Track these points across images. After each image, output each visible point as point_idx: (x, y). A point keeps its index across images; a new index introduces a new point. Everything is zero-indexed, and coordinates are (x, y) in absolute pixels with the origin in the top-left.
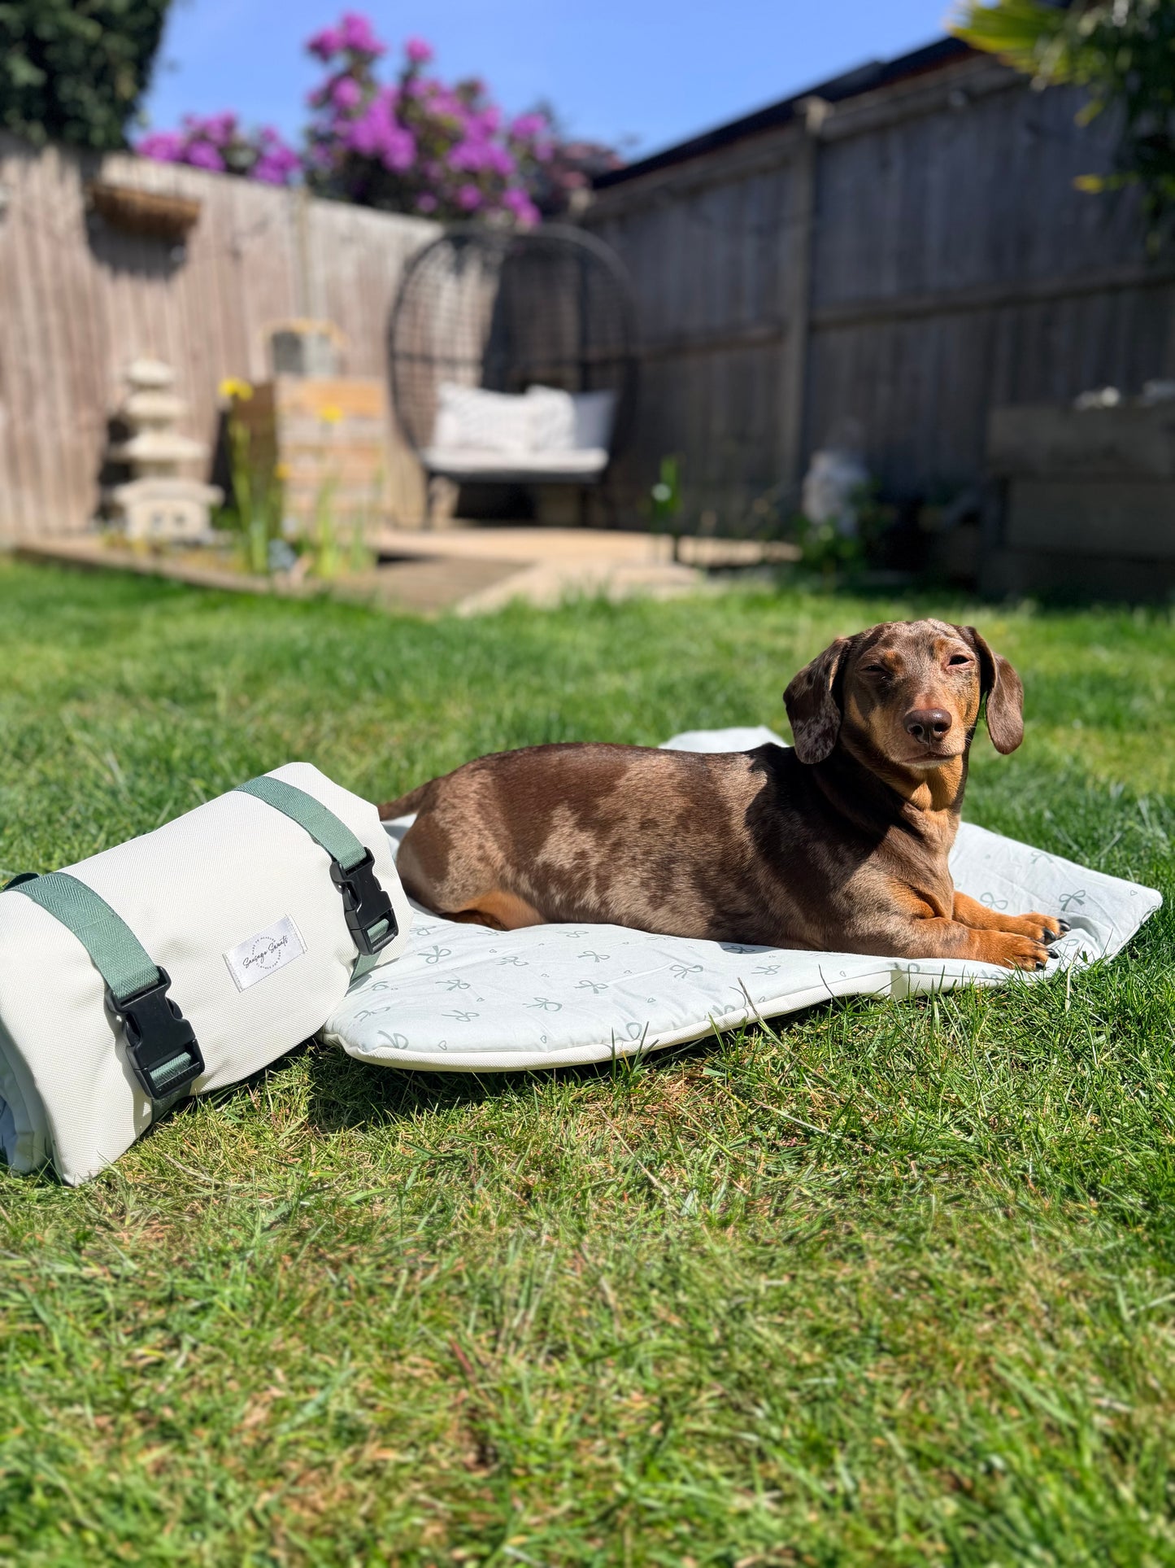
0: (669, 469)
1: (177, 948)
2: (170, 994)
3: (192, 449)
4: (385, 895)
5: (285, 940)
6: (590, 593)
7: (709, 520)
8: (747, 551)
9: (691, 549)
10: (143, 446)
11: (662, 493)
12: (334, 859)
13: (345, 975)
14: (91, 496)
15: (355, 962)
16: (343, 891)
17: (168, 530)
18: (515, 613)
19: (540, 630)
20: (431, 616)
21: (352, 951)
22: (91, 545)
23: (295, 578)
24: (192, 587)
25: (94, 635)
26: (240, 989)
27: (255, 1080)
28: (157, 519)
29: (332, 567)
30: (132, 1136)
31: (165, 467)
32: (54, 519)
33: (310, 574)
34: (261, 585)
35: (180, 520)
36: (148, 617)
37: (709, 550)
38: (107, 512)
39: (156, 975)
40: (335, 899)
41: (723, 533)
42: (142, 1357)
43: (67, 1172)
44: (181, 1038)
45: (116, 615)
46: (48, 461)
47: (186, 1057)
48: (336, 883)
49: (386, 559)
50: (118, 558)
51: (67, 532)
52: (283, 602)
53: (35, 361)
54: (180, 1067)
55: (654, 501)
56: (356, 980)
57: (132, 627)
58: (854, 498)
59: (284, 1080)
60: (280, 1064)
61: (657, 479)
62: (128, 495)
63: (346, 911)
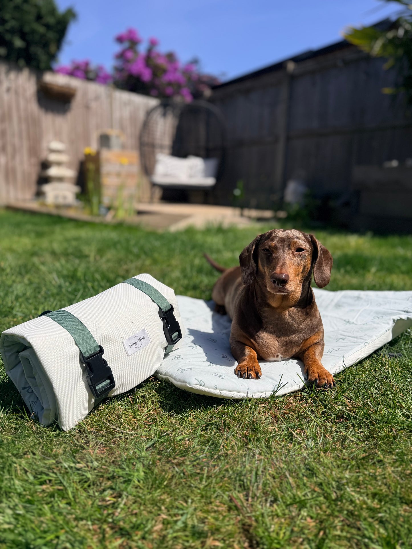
0: (240, 184)
1: (106, 338)
2: (104, 356)
3: (70, 173)
4: (177, 322)
5: (144, 338)
6: (216, 225)
7: (254, 202)
8: (268, 214)
9: (247, 212)
10: (53, 172)
11: (237, 192)
12: (160, 308)
13: (163, 353)
14: (33, 188)
15: (166, 348)
16: (163, 320)
17: (61, 201)
18: (190, 231)
19: (199, 238)
20: (160, 231)
21: (165, 343)
22: (34, 205)
23: (109, 217)
24: (71, 220)
25: (40, 235)
26: (128, 355)
27: (132, 392)
28: (56, 197)
29: (121, 215)
30: (87, 412)
31: (60, 179)
32: (20, 196)
33: (114, 217)
34: (97, 220)
35: (65, 198)
36: (58, 229)
37: (254, 213)
38: (39, 194)
39: (99, 349)
40: (160, 323)
41: (258, 207)
42: (109, 501)
43: (63, 425)
44: (108, 374)
45: (46, 229)
46: (19, 176)
47: (108, 381)
48: (160, 317)
49: (140, 213)
50: (44, 210)
51: (24, 200)
52: (105, 225)
53: (16, 141)
54: (106, 385)
55: (235, 196)
56: (166, 355)
57: (53, 232)
58: (306, 196)
59: (142, 392)
60: (140, 386)
61: (235, 187)
62: (47, 188)
63: (164, 328)
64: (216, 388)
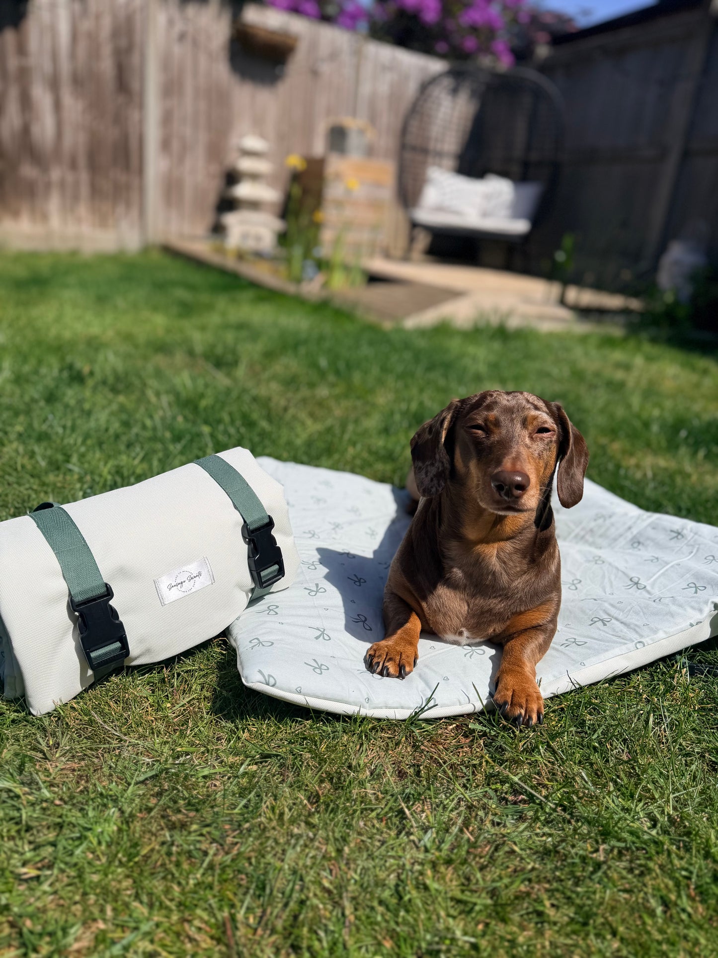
0: (568, 241)
1: (123, 572)
2: (111, 603)
3: (269, 194)
4: (279, 548)
5: (199, 574)
6: (494, 321)
7: (590, 277)
8: (614, 302)
9: (573, 294)
10: (243, 190)
11: (560, 256)
12: (245, 522)
13: (244, 599)
14: (209, 218)
15: (252, 590)
16: (249, 543)
17: (251, 244)
18: (443, 329)
19: (455, 345)
20: (388, 325)
21: (249, 583)
22: (202, 247)
23: (312, 287)
24: (254, 285)
25: (187, 310)
26: (163, 604)
27: (169, 662)
28: (245, 236)
29: (339, 282)
30: (79, 689)
31: (254, 205)
32: (187, 229)
33: (325, 285)
34: (291, 288)
35: (258, 238)
36: (221, 302)
37: (588, 298)
38: (218, 229)
39: (103, 590)
40: (243, 548)
41: (599, 286)
43: (31, 707)
44: (117, 632)
45: (204, 298)
46: (188, 194)
47: (118, 645)
48: (244, 538)
49: (374, 279)
50: (215, 259)
51: (193, 238)
52: (299, 301)
53: (188, 131)
54: (113, 651)
55: (554, 262)
56: (252, 602)
57: (210, 307)
58: (693, 277)
59: (189, 664)
60: (188, 653)
61: (558, 246)
62: (232, 220)
63: (249, 557)
64: (300, 693)
